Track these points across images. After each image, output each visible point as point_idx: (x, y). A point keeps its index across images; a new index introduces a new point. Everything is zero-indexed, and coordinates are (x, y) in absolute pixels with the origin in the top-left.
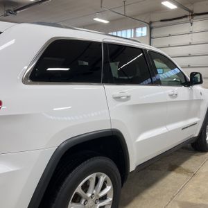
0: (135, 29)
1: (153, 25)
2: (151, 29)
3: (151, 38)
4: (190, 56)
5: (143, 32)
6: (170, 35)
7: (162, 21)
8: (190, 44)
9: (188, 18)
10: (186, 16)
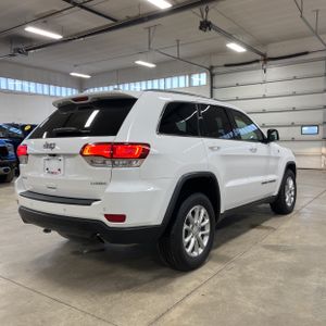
0: (190, 76)
1: (214, 71)
2: (212, 76)
3: (212, 88)
4: (264, 112)
5: (201, 79)
6: (237, 85)
7: (226, 66)
8: (264, 97)
9: (261, 63)
10: (257, 61)
